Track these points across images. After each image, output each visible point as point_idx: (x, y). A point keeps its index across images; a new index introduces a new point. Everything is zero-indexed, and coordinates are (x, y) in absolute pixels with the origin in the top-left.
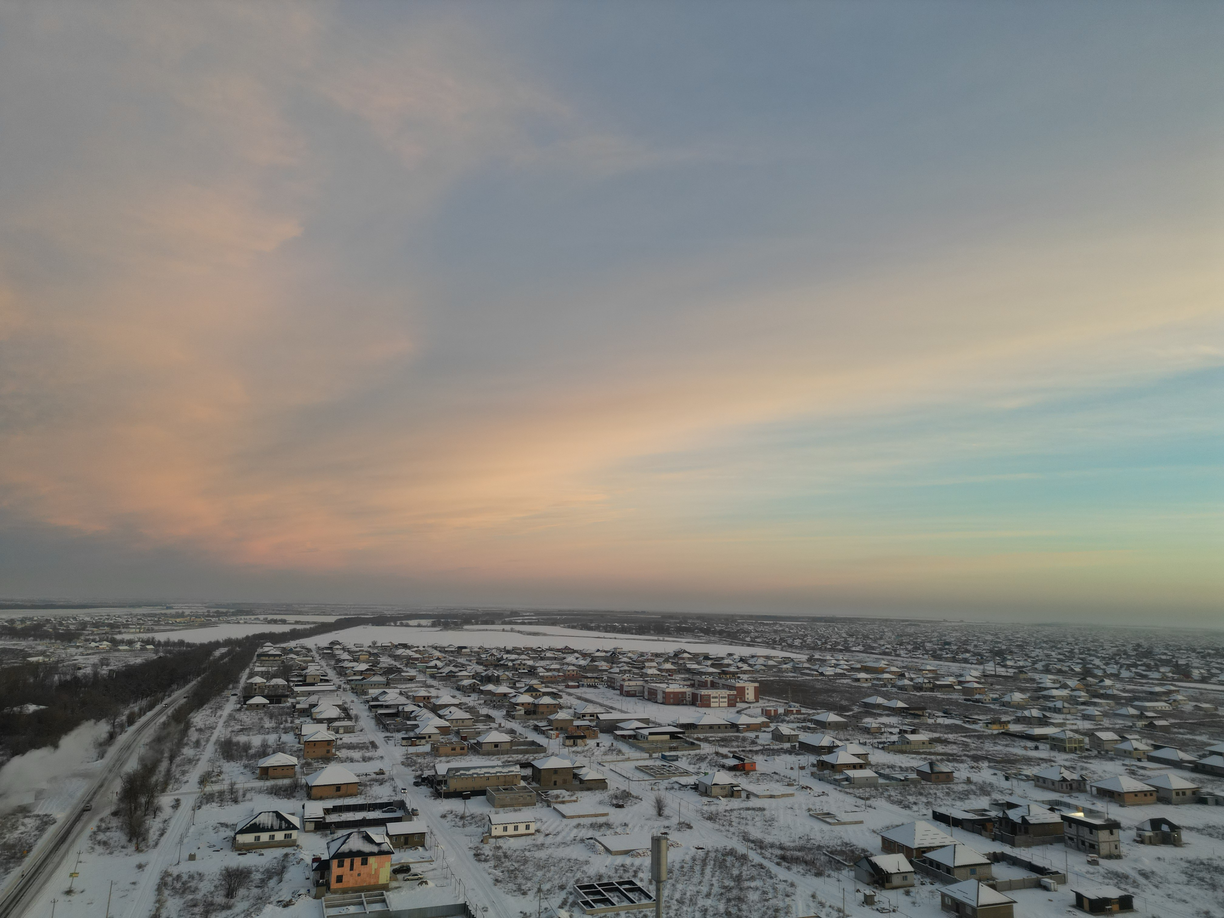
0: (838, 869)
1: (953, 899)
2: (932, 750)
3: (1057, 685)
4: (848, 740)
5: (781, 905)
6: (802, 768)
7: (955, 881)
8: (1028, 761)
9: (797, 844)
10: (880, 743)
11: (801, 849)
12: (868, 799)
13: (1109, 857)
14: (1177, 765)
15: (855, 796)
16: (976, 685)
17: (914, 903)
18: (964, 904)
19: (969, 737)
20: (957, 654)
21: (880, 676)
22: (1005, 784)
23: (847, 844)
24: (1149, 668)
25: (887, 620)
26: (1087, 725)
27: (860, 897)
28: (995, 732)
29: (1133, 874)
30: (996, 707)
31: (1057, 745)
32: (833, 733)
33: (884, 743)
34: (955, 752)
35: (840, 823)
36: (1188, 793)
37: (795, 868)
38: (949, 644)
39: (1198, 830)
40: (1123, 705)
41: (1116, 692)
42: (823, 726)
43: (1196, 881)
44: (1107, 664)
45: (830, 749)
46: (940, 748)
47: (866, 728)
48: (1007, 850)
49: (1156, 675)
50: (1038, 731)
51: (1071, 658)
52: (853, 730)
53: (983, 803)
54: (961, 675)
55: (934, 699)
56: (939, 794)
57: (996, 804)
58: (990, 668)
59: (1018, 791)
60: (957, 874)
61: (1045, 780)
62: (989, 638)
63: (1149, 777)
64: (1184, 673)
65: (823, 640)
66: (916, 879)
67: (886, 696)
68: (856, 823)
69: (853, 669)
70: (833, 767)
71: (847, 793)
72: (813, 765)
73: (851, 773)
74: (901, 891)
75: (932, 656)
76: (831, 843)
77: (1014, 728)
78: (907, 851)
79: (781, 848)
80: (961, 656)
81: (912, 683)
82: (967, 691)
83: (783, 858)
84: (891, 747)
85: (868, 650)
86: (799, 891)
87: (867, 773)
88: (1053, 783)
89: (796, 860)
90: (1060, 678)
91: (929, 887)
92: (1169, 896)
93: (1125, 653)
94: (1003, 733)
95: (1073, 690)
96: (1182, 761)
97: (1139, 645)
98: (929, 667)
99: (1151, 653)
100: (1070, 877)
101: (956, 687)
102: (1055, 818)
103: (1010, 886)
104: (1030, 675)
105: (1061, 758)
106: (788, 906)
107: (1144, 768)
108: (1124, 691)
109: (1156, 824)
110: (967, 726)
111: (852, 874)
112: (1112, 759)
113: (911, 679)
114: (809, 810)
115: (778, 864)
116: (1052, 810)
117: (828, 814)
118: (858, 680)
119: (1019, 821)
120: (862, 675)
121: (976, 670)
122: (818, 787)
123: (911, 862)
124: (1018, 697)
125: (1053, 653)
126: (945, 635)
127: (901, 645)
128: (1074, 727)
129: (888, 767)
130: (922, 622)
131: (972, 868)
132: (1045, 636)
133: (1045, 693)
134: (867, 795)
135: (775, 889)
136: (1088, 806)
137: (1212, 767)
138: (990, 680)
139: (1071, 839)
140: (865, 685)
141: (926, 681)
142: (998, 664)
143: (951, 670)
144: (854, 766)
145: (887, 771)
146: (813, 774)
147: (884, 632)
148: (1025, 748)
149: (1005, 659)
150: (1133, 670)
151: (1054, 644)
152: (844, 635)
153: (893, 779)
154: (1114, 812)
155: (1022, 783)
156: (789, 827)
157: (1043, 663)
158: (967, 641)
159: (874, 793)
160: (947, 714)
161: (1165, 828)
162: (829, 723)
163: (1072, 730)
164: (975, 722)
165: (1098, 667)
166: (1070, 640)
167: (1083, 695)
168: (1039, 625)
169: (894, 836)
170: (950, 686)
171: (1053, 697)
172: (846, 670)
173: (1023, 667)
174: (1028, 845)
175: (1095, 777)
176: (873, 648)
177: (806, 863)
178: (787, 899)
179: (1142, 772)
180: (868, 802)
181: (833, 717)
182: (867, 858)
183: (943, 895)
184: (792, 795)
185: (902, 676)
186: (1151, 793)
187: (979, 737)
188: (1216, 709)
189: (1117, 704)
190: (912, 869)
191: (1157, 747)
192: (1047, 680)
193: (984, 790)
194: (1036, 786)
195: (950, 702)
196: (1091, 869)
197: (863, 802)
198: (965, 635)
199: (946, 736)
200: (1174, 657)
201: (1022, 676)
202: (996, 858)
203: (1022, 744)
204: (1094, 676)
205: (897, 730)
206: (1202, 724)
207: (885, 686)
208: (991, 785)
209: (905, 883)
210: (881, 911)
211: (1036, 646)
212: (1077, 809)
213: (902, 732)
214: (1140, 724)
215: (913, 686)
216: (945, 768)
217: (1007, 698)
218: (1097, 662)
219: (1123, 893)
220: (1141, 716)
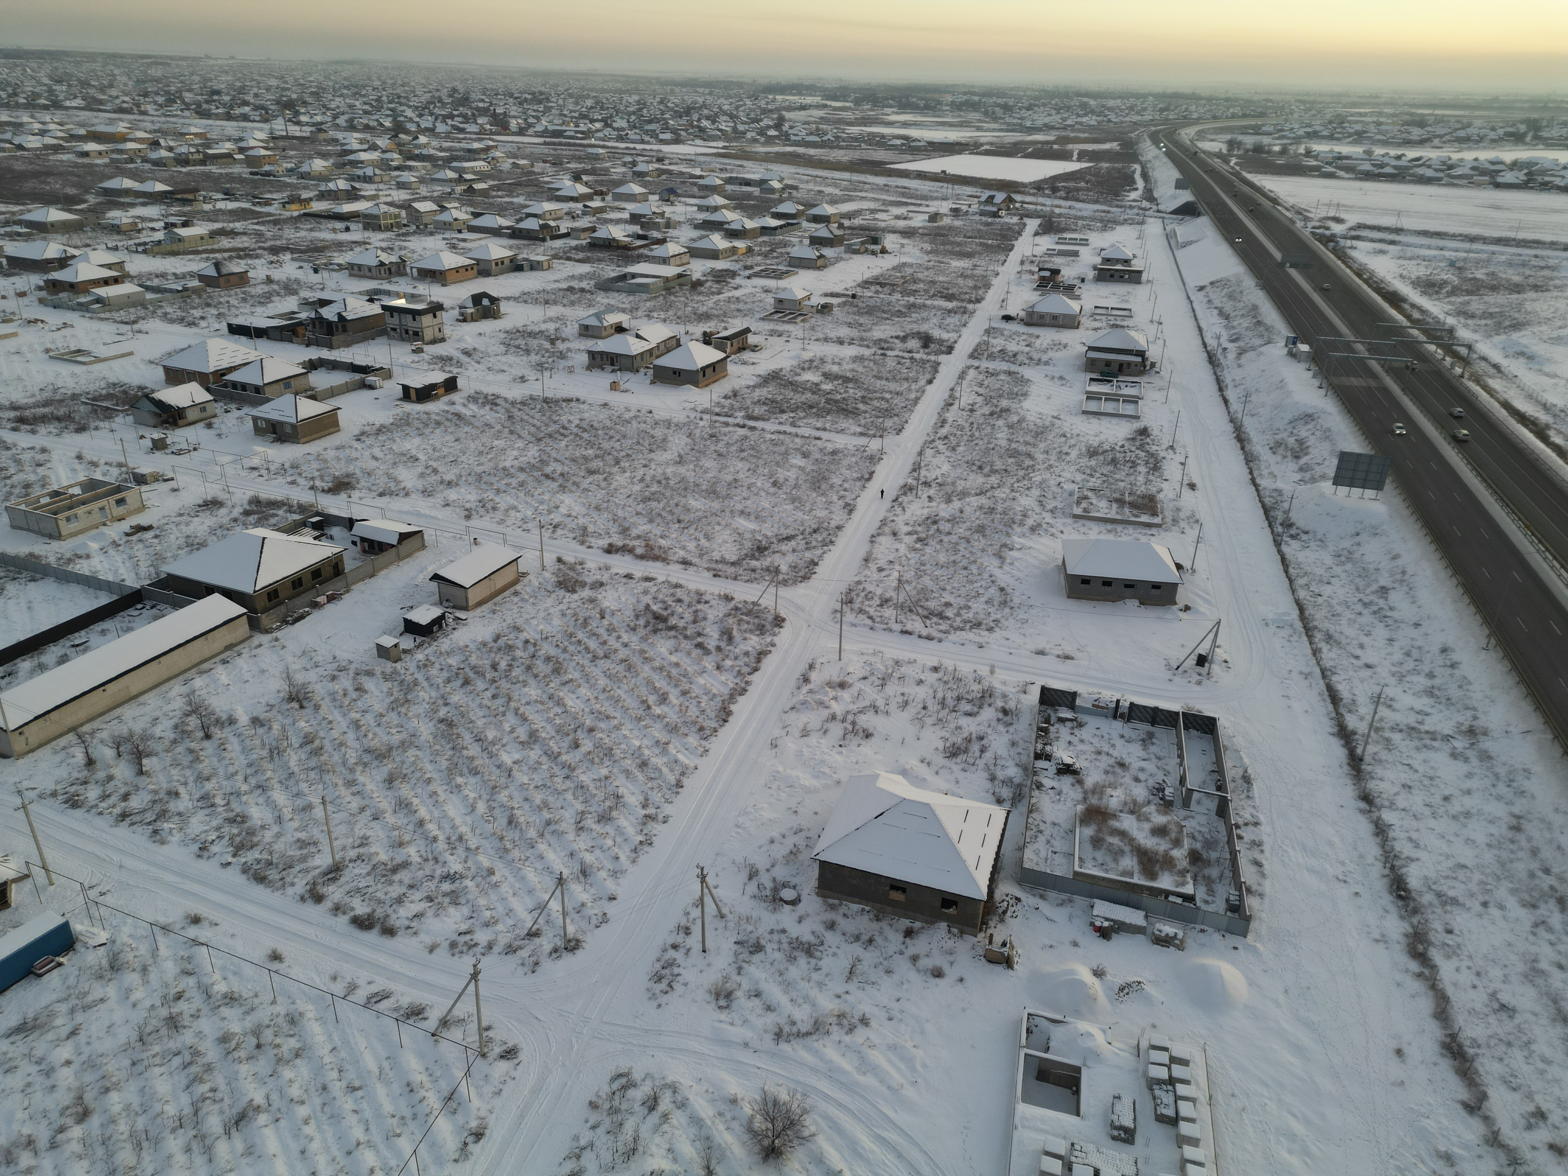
0: (109, 418)
1: (267, 421)
2: (216, 247)
3: (365, 147)
4: (88, 246)
5: (32, 478)
6: (22, 294)
7: (268, 400)
8: (339, 246)
9: (38, 398)
10: (139, 245)
11: (47, 403)
12: (134, 322)
13: (434, 342)
14: (496, 232)
15: (115, 321)
16: (263, 152)
17: (219, 435)
18: (281, 424)
19: (263, 223)
20: (231, 107)
21: (121, 146)
22: (315, 278)
23: (114, 384)
24: (466, 119)
25: (114, 56)
26: (402, 195)
27: (148, 443)
28: (296, 214)
29: (457, 354)
30: (293, 180)
31: (371, 222)
32: (64, 239)
33: (145, 244)
34: (246, 245)
35: (98, 360)
36: (507, 262)
37: (42, 429)
38: (218, 93)
39: (516, 299)
40: (441, 167)
41: (432, 152)
42: (42, 229)
43: (513, 349)
44: (420, 116)
45: (63, 262)
46: (225, 243)
47: (113, 225)
48: (325, 354)
49: (472, 128)
50: (347, 208)
51: (379, 109)
52: (94, 230)
53: (290, 304)
54: (241, 139)
55: (208, 176)
56: (233, 301)
57: (306, 303)
58: (279, 126)
59: (330, 284)
60: (268, 391)
61: (360, 267)
62: (273, 82)
63: (470, 250)
64: (501, 124)
65: (10, 90)
66: (218, 408)
67: (135, 175)
68: (123, 356)
69: (73, 137)
70: (72, 287)
71: (102, 319)
72: (40, 288)
73: (103, 292)
74: (202, 424)
75: (197, 113)
76: (91, 388)
77: (318, 206)
78: (202, 378)
79: (14, 407)
80: (237, 111)
81: (171, 155)
82: (252, 161)
83: (21, 420)
84: (156, 249)
85: (93, 105)
86: (55, 456)
87: (127, 288)
88: (370, 269)
89: (44, 419)
90: (368, 136)
91: (235, 413)
92: (489, 369)
93: (440, 100)
94: (305, 215)
95: (384, 152)
96: (501, 228)
97: (455, 90)
98: (194, 130)
99: (467, 99)
100: (396, 371)
101: (237, 157)
102: (375, 309)
103: (333, 393)
104: (332, 134)
105: (377, 238)
106: (44, 477)
107: (464, 240)
108: (441, 149)
109: (477, 299)
110: (258, 209)
111: (130, 419)
112: (431, 234)
113: (170, 149)
114: (47, 351)
115: (15, 429)
116: (371, 300)
117: (79, 351)
118: (86, 154)
119: (336, 319)
120: (91, 146)
121: (261, 130)
122: (54, 317)
123: (208, 390)
124: (319, 165)
125: (357, 103)
126: (211, 80)
127: (146, 95)
128: (389, 199)
129: (157, 276)
130: (172, 58)
131: (286, 383)
132: (345, 79)
133: (352, 157)
134: (133, 317)
135: (18, 462)
136: (410, 290)
137: (528, 231)
138: (281, 143)
139: (394, 330)
140: (99, 161)
141: (192, 150)
142: (290, 120)
143: (226, 133)
144: (106, 282)
145: (156, 282)
146: (41, 301)
147: (114, 75)
148: (334, 230)
149: (297, 113)
150: (450, 122)
151: (357, 90)
152: (46, 81)
153: (166, 291)
154: (436, 293)
155: (334, 274)
156: (19, 378)
157: (346, 117)
158: (243, 87)
159: (141, 313)
160: (229, 195)
161: (486, 302)
162: (52, 224)
163: (386, 203)
164: (268, 203)
165: (411, 120)
166: (377, 83)
167: (396, 158)
168: (337, 63)
169: (179, 363)
170: (229, 155)
171: (362, 162)
172: (62, 138)
173: (322, 123)
174: (348, 344)
175: (415, 256)
176: (101, 102)
177: (58, 419)
178: (40, 470)
179: (462, 244)
180: (136, 327)
181: (55, 215)
182: (147, 396)
183: (255, 419)
184: (14, 335)
185: (155, 144)
186: (472, 267)
187: (276, 222)
188: (532, 166)
189: (435, 166)
190: (209, 397)
191: (476, 215)
192: (353, 140)
193: (289, 288)
194: (351, 275)
195: (231, 178)
196: (416, 357)
197: (128, 327)
198: (239, 79)
199: (231, 225)
200: (491, 104)
201: (322, 136)
202: (312, 366)
203: (330, 226)
204: (407, 132)
205: (162, 224)
206: (519, 184)
207: (132, 161)
208: (297, 281)
209: (204, 415)
210: (179, 453)
211: (336, 93)
212: (398, 296)
213: (168, 226)
214: (459, 189)
215: (175, 159)
216: (236, 267)
217: (305, 168)
218: (409, 113)
219: (447, 376)
220: (460, 180)
